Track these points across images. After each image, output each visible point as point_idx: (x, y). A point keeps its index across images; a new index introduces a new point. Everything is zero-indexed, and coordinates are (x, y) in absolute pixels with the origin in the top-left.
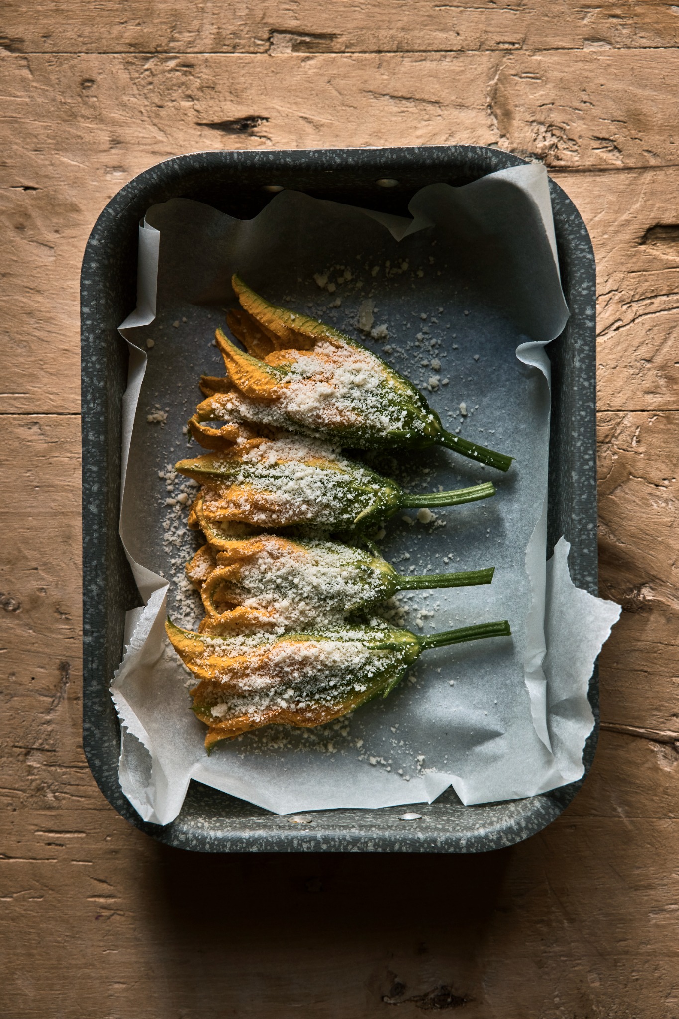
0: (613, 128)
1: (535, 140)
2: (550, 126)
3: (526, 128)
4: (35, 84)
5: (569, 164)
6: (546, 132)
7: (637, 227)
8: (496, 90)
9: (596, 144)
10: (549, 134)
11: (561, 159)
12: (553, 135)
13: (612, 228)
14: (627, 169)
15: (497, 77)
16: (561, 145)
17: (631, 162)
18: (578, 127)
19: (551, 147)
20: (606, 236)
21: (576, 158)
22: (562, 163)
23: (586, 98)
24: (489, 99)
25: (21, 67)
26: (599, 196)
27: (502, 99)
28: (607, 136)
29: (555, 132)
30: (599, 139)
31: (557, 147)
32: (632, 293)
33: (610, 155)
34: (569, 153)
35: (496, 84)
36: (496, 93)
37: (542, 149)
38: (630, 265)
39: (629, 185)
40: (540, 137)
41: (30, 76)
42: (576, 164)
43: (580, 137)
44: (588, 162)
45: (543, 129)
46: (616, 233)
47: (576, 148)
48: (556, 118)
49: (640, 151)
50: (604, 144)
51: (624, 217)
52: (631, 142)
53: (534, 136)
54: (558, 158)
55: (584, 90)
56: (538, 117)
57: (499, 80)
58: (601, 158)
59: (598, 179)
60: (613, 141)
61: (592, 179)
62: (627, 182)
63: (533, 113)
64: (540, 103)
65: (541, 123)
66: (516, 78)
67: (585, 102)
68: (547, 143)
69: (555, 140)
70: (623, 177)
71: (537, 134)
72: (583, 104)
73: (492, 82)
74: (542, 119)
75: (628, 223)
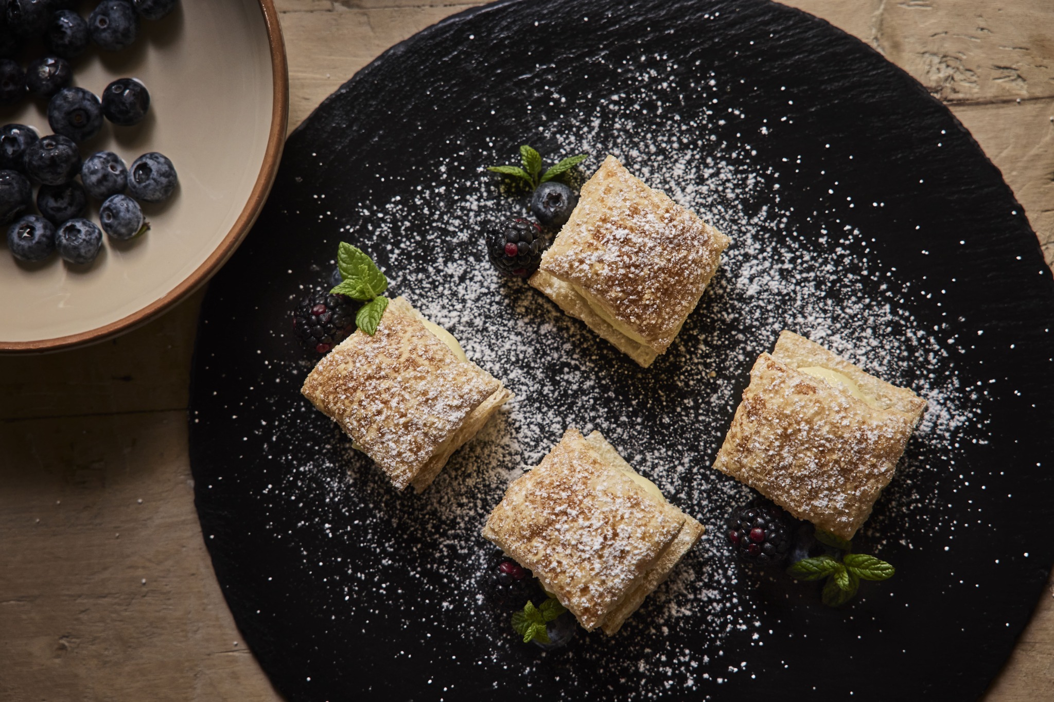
0: (1016, 55)
1: (928, 72)
2: (945, 56)
3: (918, 60)
4: (377, 42)
5: (968, 96)
6: (940, 63)
7: (1049, 161)
8: (882, 20)
9: (998, 73)
10: (943, 66)
11: (958, 92)
12: (948, 66)
13: (1020, 164)
14: (1034, 99)
15: (882, 7)
16: (958, 76)
17: (1038, 92)
18: (975, 56)
19: (946, 79)
20: (1014, 173)
21: (976, 90)
22: (961, 96)
23: (982, 24)
24: (874, 31)
25: (360, 24)
26: (1004, 130)
27: (889, 30)
28: (1008, 65)
29: (950, 63)
30: (999, 68)
31: (953, 79)
32: (1048, 234)
33: (1014, 84)
34: (967, 85)
35: (882, 14)
36: (881, 24)
37: (937, 82)
38: (1043, 204)
39: (1037, 116)
40: (934, 69)
41: (371, 34)
42: (976, 96)
43: (979, 67)
44: (989, 94)
45: (936, 60)
46: (1026, 168)
47: (974, 78)
48: (950, 47)
49: (1046, 79)
50: (1006, 72)
51: (1034, 151)
52: (1037, 70)
53: (927, 68)
54: (955, 91)
55: (980, 16)
56: (930, 48)
57: (885, 9)
58: (1004, 89)
59: (1002, 111)
60: (1015, 69)
61: (994, 111)
62: (1034, 113)
63: (925, 44)
64: (932, 32)
65: (935, 54)
66: (904, 6)
67: (982, 29)
68: (942, 75)
69: (950, 71)
70: (1030, 108)
71: (931, 65)
72: (980, 32)
73: (877, 13)
74: (935, 50)
75: (1038, 157)
